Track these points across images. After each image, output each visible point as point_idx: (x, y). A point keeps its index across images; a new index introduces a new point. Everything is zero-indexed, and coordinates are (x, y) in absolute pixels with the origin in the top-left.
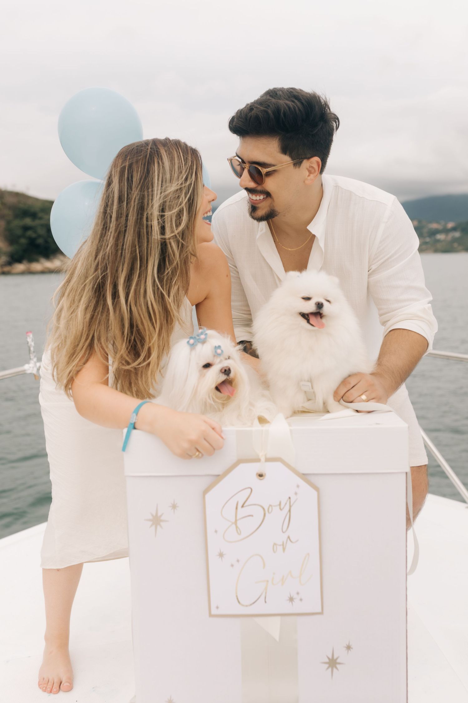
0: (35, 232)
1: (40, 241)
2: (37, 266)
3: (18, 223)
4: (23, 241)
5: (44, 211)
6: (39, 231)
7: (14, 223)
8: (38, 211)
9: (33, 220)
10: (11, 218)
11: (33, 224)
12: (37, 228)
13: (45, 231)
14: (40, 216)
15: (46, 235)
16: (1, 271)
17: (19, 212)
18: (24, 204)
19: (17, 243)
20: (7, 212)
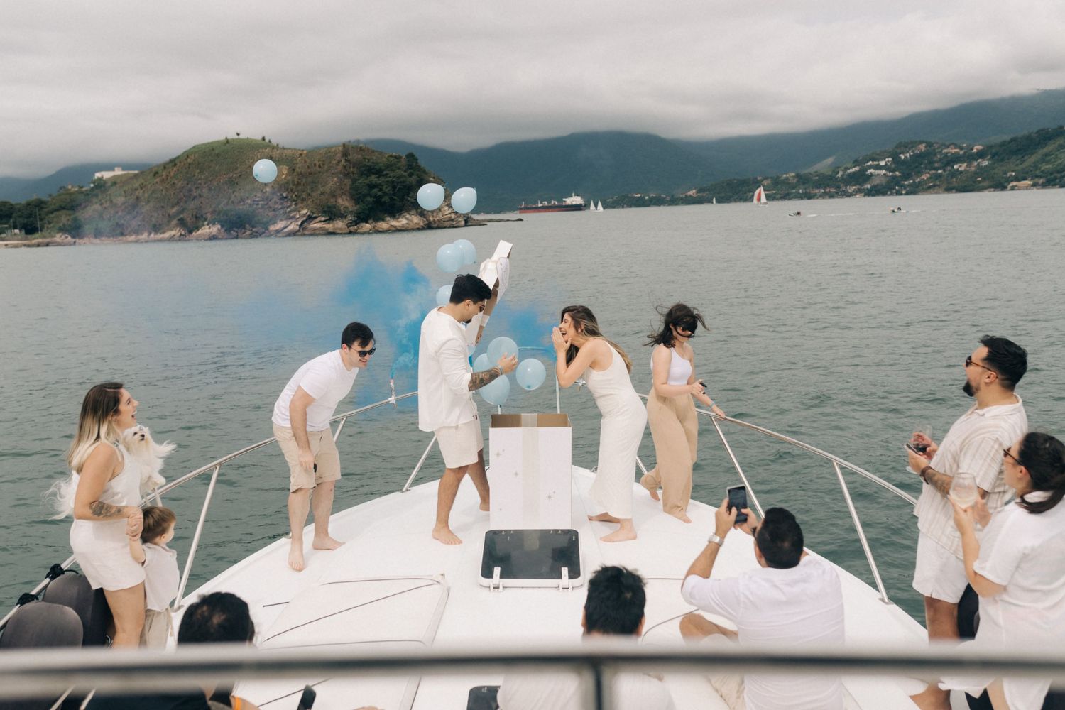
0: (381, 190)
1: (386, 199)
2: (383, 225)
3: (363, 181)
4: (369, 199)
5: (389, 167)
6: (384, 189)
7: (360, 182)
8: (383, 168)
9: (378, 177)
10: (356, 176)
11: (379, 182)
12: (382, 186)
13: (389, 188)
14: (385, 173)
15: (391, 192)
16: (347, 231)
17: (364, 169)
18: (369, 160)
19: (362, 201)
20: (352, 169)
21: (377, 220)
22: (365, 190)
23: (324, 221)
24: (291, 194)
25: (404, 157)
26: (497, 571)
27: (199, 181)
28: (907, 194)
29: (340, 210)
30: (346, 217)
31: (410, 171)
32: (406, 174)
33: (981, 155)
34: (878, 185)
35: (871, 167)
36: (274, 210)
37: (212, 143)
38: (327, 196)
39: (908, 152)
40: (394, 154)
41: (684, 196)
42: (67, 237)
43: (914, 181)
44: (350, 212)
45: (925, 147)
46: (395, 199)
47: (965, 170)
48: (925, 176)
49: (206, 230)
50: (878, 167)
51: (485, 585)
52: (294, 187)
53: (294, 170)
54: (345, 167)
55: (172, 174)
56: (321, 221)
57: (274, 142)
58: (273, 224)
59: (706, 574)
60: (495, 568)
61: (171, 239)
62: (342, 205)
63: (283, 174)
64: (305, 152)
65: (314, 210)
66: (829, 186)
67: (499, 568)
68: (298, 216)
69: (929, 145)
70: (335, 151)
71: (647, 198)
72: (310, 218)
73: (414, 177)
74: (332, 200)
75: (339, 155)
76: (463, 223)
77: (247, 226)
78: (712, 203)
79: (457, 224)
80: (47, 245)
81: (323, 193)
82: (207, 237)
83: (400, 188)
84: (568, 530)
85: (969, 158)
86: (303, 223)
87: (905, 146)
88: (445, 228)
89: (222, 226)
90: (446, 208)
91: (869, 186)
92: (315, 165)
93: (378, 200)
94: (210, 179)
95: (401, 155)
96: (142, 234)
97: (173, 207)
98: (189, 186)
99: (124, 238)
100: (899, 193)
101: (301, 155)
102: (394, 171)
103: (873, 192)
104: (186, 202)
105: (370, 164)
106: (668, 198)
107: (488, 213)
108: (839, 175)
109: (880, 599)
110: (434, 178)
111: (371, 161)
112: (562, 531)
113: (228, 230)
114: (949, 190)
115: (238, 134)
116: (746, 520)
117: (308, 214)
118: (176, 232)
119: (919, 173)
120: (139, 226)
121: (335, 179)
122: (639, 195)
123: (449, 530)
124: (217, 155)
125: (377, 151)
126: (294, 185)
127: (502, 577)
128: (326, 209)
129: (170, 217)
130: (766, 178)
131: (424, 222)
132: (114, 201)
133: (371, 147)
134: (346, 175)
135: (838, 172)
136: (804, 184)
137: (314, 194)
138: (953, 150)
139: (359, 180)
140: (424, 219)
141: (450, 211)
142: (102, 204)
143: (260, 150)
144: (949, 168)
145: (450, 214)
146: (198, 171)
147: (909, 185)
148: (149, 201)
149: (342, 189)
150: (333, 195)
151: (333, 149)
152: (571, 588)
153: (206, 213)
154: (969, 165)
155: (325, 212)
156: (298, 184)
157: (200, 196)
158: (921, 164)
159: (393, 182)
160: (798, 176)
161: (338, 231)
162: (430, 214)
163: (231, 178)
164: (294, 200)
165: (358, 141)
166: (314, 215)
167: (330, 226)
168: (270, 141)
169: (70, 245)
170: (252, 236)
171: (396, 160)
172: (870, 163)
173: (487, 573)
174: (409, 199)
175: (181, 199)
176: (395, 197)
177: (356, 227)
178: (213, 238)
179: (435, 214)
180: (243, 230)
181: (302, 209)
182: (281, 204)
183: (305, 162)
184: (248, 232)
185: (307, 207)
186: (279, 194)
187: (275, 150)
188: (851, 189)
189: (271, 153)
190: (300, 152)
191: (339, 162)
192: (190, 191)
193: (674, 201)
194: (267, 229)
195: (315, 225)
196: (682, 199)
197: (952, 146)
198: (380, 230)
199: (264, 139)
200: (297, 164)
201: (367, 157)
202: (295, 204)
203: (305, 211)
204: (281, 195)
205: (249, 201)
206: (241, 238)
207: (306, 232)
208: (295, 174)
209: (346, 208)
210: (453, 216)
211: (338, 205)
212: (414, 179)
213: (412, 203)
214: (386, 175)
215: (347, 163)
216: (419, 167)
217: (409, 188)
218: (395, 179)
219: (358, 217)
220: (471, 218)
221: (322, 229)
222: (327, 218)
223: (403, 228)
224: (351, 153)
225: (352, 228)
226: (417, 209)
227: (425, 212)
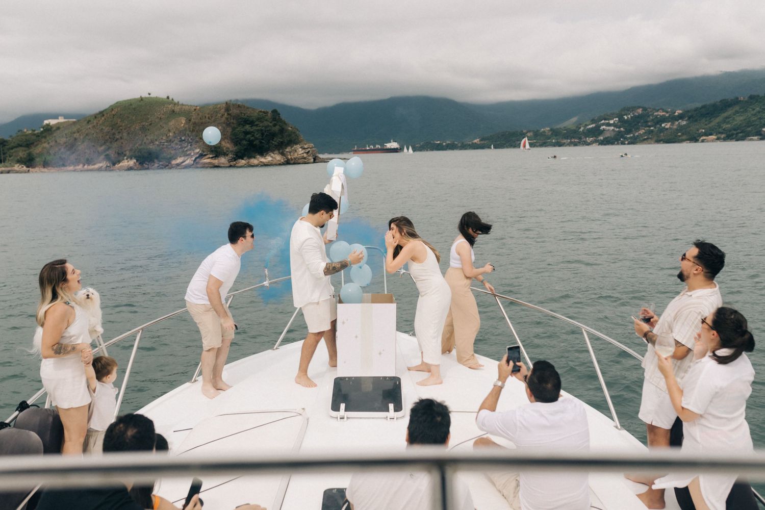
0: (253, 136)
1: (256, 142)
2: (254, 161)
3: (240, 129)
4: (244, 142)
5: (260, 119)
6: (255, 135)
7: (238, 129)
8: (255, 120)
9: (251, 127)
10: (235, 126)
11: (252, 130)
12: (254, 133)
13: (259, 134)
14: (256, 123)
15: (260, 137)
16: (228, 165)
17: (241, 120)
19: (239, 143)
20: (232, 120)
21: (250, 157)
22: (241, 136)
23: (212, 158)
24: (188, 138)
25: (270, 112)
26: (343, 406)
27: (121, 128)
28: (629, 144)
29: (223, 150)
30: (227, 155)
31: (275, 122)
32: (271, 124)
33: (681, 117)
34: (608, 137)
35: (603, 124)
36: (175, 149)
37: (130, 100)
39: (629, 114)
40: (263, 110)
41: (471, 143)
42: (23, 167)
43: (634, 135)
44: (232, 151)
45: (642, 111)
47: (670, 128)
48: (642, 132)
49: (126, 163)
50: (609, 125)
51: (332, 416)
52: (190, 133)
53: (190, 120)
54: (227, 119)
55: (101, 122)
56: (209, 158)
57: (176, 101)
58: (175, 159)
59: (493, 409)
60: (341, 404)
61: (100, 169)
62: (225, 146)
63: (182, 123)
64: (198, 108)
65: (205, 150)
66: (574, 138)
67: (344, 404)
68: (193, 154)
69: (645, 109)
70: (220, 107)
71: (444, 144)
72: (202, 156)
75: (223, 110)
76: (312, 160)
77: (156, 161)
78: (491, 148)
79: (308, 162)
80: (8, 172)
82: (126, 168)
83: (267, 135)
84: (394, 377)
85: (673, 119)
86: (196, 158)
87: (628, 110)
88: (299, 163)
89: (137, 160)
90: (300, 149)
91: (601, 138)
92: (205, 117)
93: (251, 143)
94: (129, 126)
95: (268, 111)
96: (78, 165)
97: (101, 146)
98: (114, 131)
99: (65, 168)
100: (623, 143)
101: (195, 109)
102: (261, 121)
103: (605, 142)
104: (111, 142)
105: (246, 117)
106: (459, 145)
107: (330, 153)
108: (581, 130)
109: (614, 426)
110: (291, 128)
111: (246, 115)
112: (388, 377)
113: (141, 163)
114: (658, 141)
115: (149, 94)
116: (519, 371)
117: (200, 152)
118: (103, 164)
119: (638, 129)
120: (76, 159)
122: (439, 142)
123: (308, 377)
124: (134, 109)
125: (250, 108)
126: (190, 131)
127: (346, 411)
128: (213, 149)
129: (99, 154)
130: (529, 131)
131: (284, 159)
132: (58, 141)
133: (246, 105)
134: (228, 125)
135: (580, 128)
136: (556, 136)
138: (662, 114)
139: (237, 128)
140: (285, 157)
141: (303, 152)
142: (49, 143)
143: (166, 106)
144: (658, 126)
145: (303, 154)
146: (120, 120)
147: (631, 138)
148: (83, 142)
151: (219, 106)
152: (395, 418)
153: (125, 151)
154: (673, 124)
155: (211, 152)
156: (193, 131)
157: (121, 138)
158: (639, 123)
159: (262, 130)
160: (551, 130)
161: (222, 165)
162: (289, 153)
163: (144, 125)
164: (190, 142)
165: (237, 100)
166: (205, 153)
167: (216, 162)
168: (173, 100)
169: (25, 172)
170: (160, 168)
171: (264, 114)
172: (603, 121)
173: (335, 407)
174: (273, 142)
175: (107, 140)
176: (263, 141)
177: (234, 162)
178: (130, 169)
179: (292, 154)
180: (152, 164)
181: (196, 148)
182: (180, 145)
183: (198, 114)
184: (156, 165)
185: (199, 147)
186: (179, 138)
187: (176, 106)
188: (589, 140)
189: (173, 108)
190: (195, 108)
191: (223, 115)
192: (114, 134)
193: (464, 147)
194: (170, 163)
195: (205, 160)
196: (469, 145)
197: (660, 110)
198: (252, 164)
199: (168, 98)
200: (192, 116)
201: (243, 112)
202: (191, 145)
203: (198, 150)
204: (181, 138)
205: (157, 143)
206: (151, 169)
207: (199, 166)
208: (191, 123)
209: (228, 148)
210: (305, 155)
211: (222, 146)
212: (277, 128)
213: (275, 145)
214: (257, 125)
215: (229, 116)
216: (280, 120)
217: (273, 135)
218: (263, 128)
219: (237, 155)
220: (318, 157)
221: (210, 163)
222: (214, 156)
223: (269, 164)
224: (231, 109)
225: (232, 163)
226: (279, 150)
227: (285, 152)
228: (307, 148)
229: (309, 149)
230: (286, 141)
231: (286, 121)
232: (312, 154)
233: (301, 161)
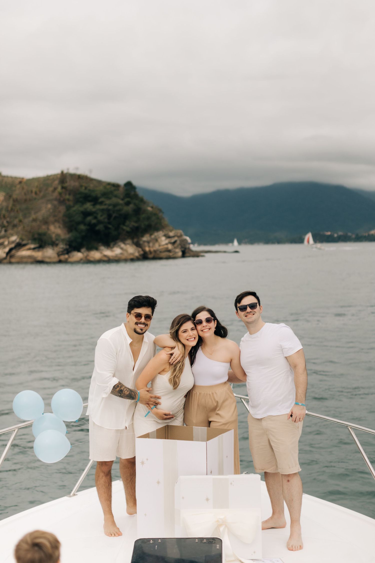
0: (96, 218)
1: (100, 227)
2: (96, 255)
3: (78, 208)
4: (82, 227)
5: (106, 194)
6: (99, 216)
7: (74, 209)
8: (99, 195)
9: (94, 205)
10: (71, 203)
11: (94, 210)
12: (97, 214)
13: (105, 216)
14: (100, 200)
15: (106, 220)
16: (56, 259)
17: (79, 196)
18: (86, 188)
19: (76, 229)
20: (67, 197)
21: (90, 248)
22: (79, 218)
23: (34, 249)
25: (122, 185)
29: (51, 238)
30: (57, 245)
31: (127, 200)
32: (121, 202)
38: (38, 223)
44: (63, 240)
46: (109, 228)
52: (7, 213)
54: (60, 194)
56: (30, 249)
62: (54, 233)
64: (25, 181)
65: (24, 237)
68: (6, 243)
70: (53, 178)
72: (19, 246)
73: (131, 206)
74: (44, 227)
75: (57, 182)
76: (180, 254)
79: (175, 256)
81: (34, 220)
83: (115, 218)
86: (11, 250)
88: (161, 258)
90: (163, 238)
92: (31, 192)
93: (92, 229)
95: (119, 183)
101: (21, 182)
102: (110, 198)
105: (86, 191)
110: (152, 207)
111: (88, 188)
117: (18, 241)
121: (49, 206)
126: (7, 210)
128: (36, 236)
131: (139, 252)
134: (62, 202)
137: (26, 221)
139: (73, 207)
140: (140, 249)
141: (167, 241)
145: (167, 244)
149: (55, 216)
150: (46, 222)
155: (34, 240)
156: (12, 210)
159: (108, 210)
161: (47, 260)
162: (146, 244)
164: (4, 227)
166: (24, 242)
167: (39, 255)
171: (113, 188)
174: (125, 228)
176: (110, 226)
177: (66, 256)
179: (151, 244)
181: (12, 235)
185: (17, 233)
190: (20, 180)
191: (55, 189)
195: (24, 253)
198: (92, 259)
200: (15, 191)
201: (84, 184)
202: (6, 231)
203: (14, 238)
207: (13, 260)
208: (11, 200)
209: (58, 235)
210: (170, 247)
211: (49, 232)
212: (130, 208)
213: (128, 232)
214: (101, 203)
215: (64, 190)
216: (136, 196)
217: (125, 217)
218: (111, 207)
219: (70, 246)
220: (189, 249)
221: (30, 257)
222: (37, 245)
223: (117, 258)
224: (68, 180)
225: (63, 258)
226: (132, 239)
227: (141, 242)
228: (174, 237)
229: (176, 238)
230: (143, 226)
231: (145, 198)
232: (180, 244)
233: (164, 255)
